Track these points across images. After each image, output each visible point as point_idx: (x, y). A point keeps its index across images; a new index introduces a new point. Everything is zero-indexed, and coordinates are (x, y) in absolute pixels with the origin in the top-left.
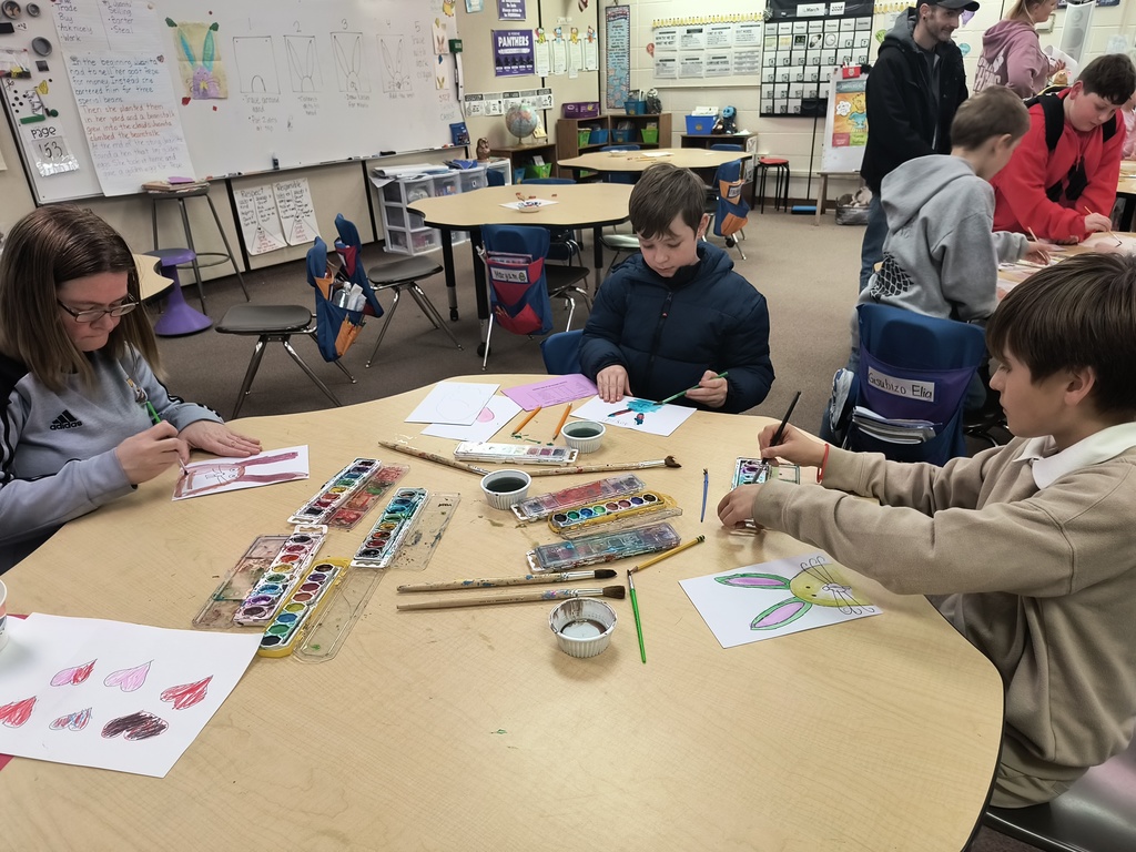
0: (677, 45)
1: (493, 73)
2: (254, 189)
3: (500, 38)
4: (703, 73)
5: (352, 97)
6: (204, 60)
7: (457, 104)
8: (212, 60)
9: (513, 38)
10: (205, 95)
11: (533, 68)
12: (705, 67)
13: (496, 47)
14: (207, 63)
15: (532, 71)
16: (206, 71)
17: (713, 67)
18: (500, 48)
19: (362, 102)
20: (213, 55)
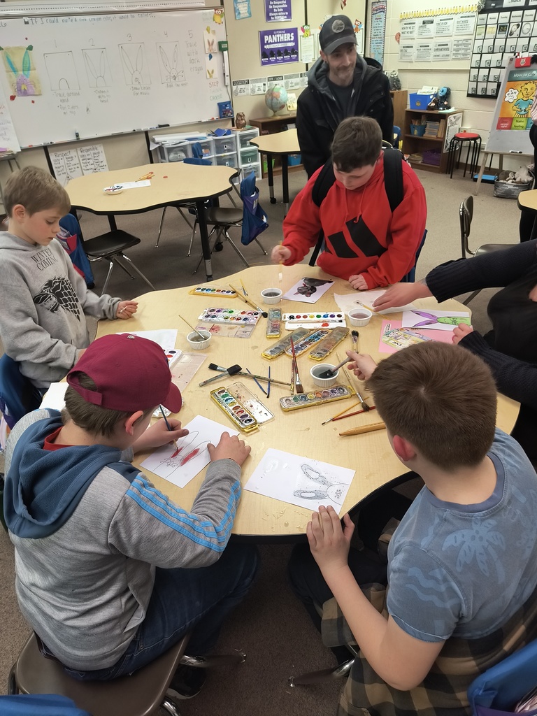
0: (415, 35)
1: (260, 63)
2: (64, 152)
3: (266, 37)
4: (431, 58)
5: (136, 89)
6: (23, 71)
7: (225, 89)
8: (29, 70)
9: (278, 36)
10: (25, 93)
11: (297, 57)
12: (433, 53)
13: (263, 43)
14: (26, 72)
15: (297, 59)
16: (25, 77)
17: (438, 53)
18: (266, 44)
19: (144, 91)
20: (29, 67)
